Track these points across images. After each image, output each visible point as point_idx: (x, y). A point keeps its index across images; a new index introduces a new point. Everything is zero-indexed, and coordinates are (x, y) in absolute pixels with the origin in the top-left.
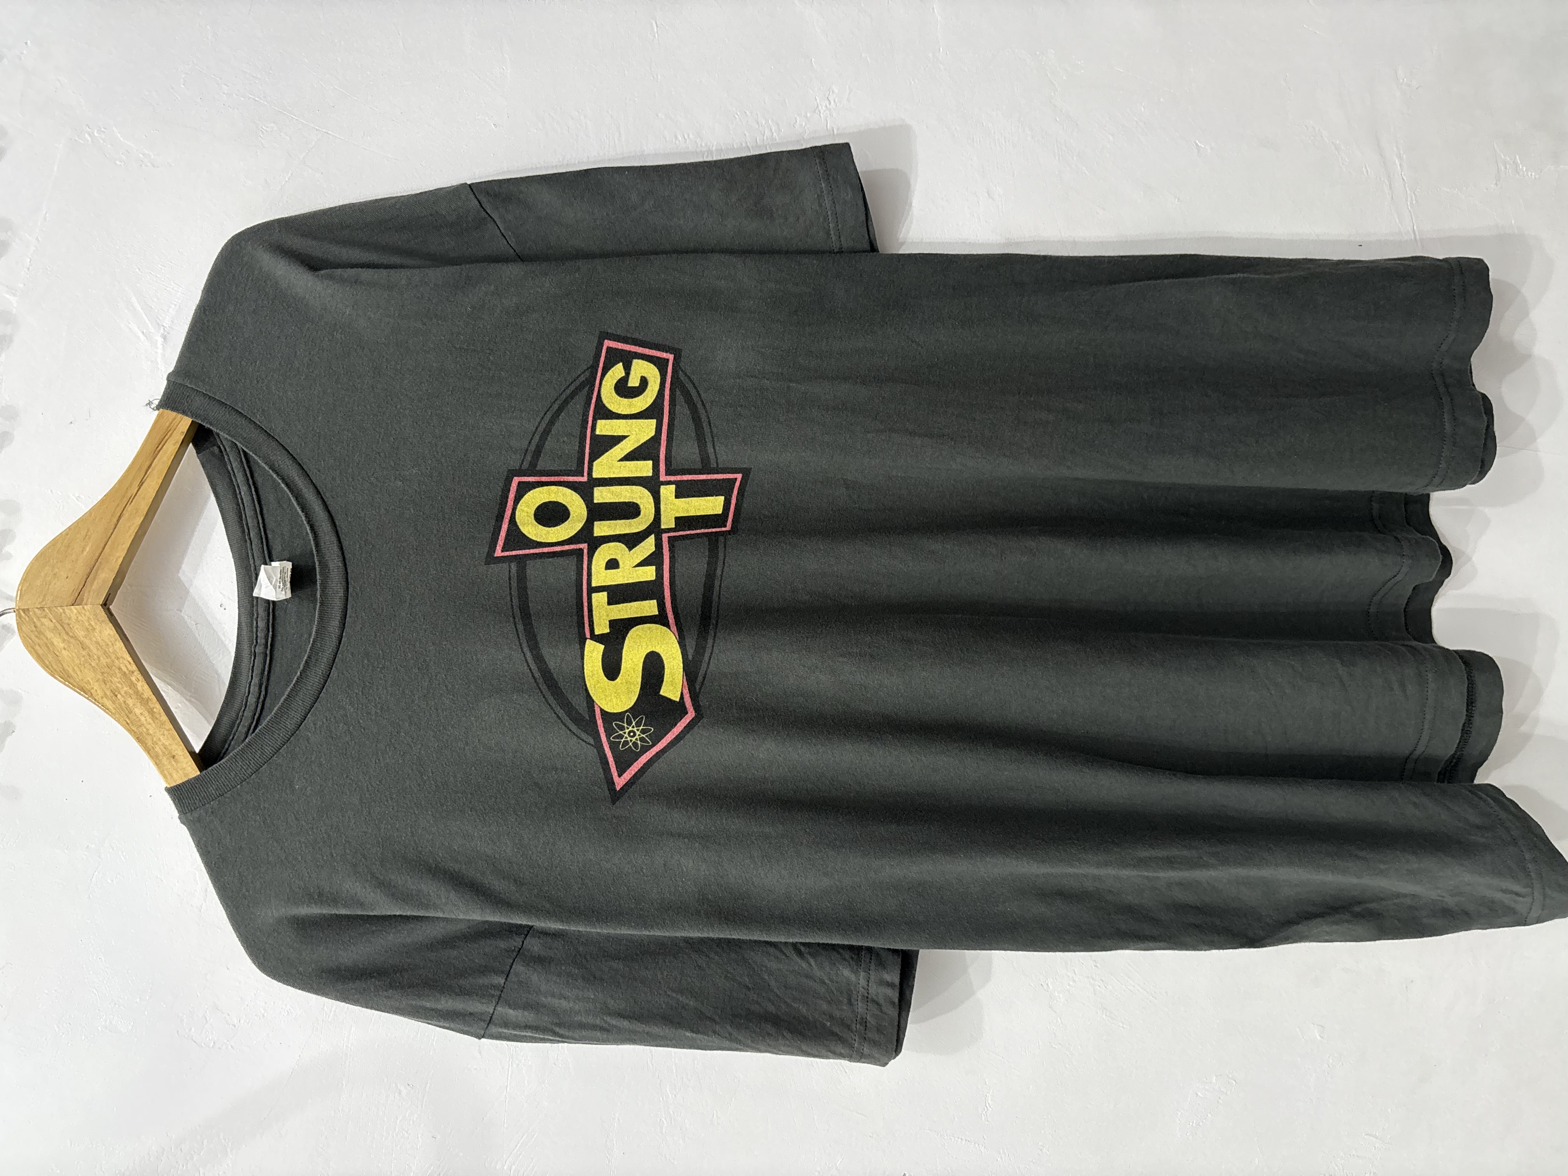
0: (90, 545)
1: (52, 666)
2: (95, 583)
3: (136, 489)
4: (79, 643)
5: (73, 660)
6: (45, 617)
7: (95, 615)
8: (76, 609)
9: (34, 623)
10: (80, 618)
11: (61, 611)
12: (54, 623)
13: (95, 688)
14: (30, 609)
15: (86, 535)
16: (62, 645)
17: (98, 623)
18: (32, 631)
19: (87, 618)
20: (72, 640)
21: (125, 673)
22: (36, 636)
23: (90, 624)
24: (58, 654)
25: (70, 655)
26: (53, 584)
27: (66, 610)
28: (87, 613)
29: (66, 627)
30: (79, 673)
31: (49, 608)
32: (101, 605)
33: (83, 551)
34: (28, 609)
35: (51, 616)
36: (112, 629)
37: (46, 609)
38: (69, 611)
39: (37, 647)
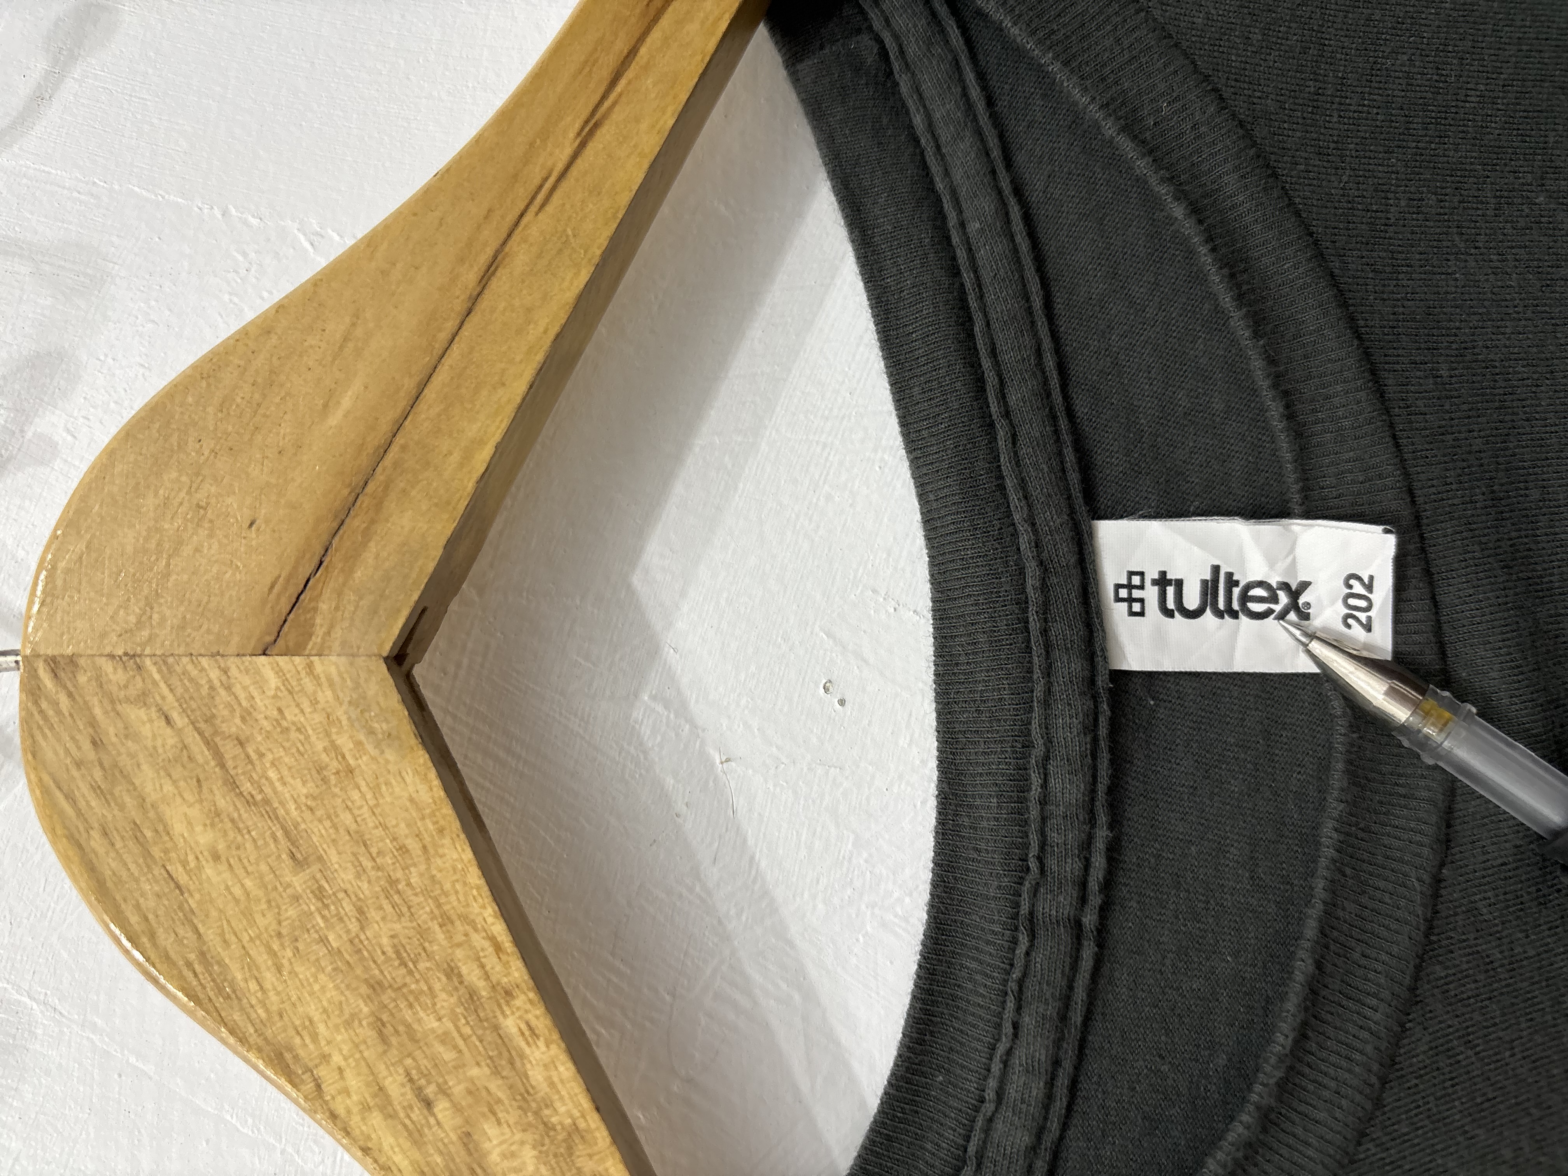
0: (357, 386)
1: (152, 936)
2: (369, 556)
3: (568, 151)
4: (280, 834)
5: (247, 914)
6: (142, 700)
7: (360, 703)
8: (279, 672)
9: (93, 723)
10: (292, 714)
11: (215, 675)
12: (179, 732)
13: (337, 1059)
14: (82, 662)
15: (346, 339)
16: (204, 838)
17: (370, 748)
18: (79, 764)
19: (318, 718)
20: (249, 817)
21: (472, 994)
22: (96, 788)
23: (334, 748)
24: (182, 878)
25: (237, 891)
26: (187, 550)
27: (234, 672)
28: (326, 696)
29: (229, 750)
30: (269, 977)
31: (163, 661)
32: (386, 659)
33: (326, 406)
34: (72, 661)
35: (170, 697)
36: (425, 779)
37: (148, 662)
38: (247, 681)
39: (97, 842)
